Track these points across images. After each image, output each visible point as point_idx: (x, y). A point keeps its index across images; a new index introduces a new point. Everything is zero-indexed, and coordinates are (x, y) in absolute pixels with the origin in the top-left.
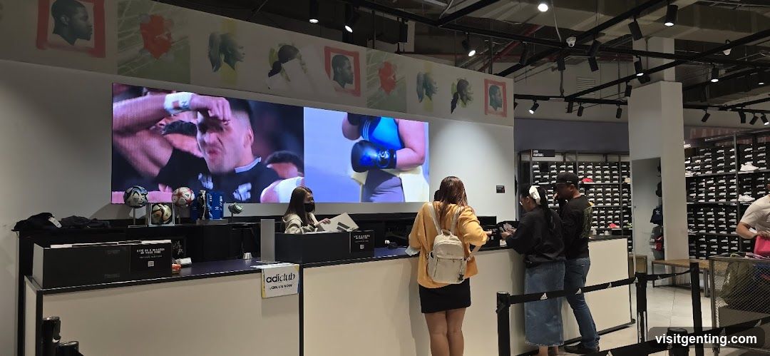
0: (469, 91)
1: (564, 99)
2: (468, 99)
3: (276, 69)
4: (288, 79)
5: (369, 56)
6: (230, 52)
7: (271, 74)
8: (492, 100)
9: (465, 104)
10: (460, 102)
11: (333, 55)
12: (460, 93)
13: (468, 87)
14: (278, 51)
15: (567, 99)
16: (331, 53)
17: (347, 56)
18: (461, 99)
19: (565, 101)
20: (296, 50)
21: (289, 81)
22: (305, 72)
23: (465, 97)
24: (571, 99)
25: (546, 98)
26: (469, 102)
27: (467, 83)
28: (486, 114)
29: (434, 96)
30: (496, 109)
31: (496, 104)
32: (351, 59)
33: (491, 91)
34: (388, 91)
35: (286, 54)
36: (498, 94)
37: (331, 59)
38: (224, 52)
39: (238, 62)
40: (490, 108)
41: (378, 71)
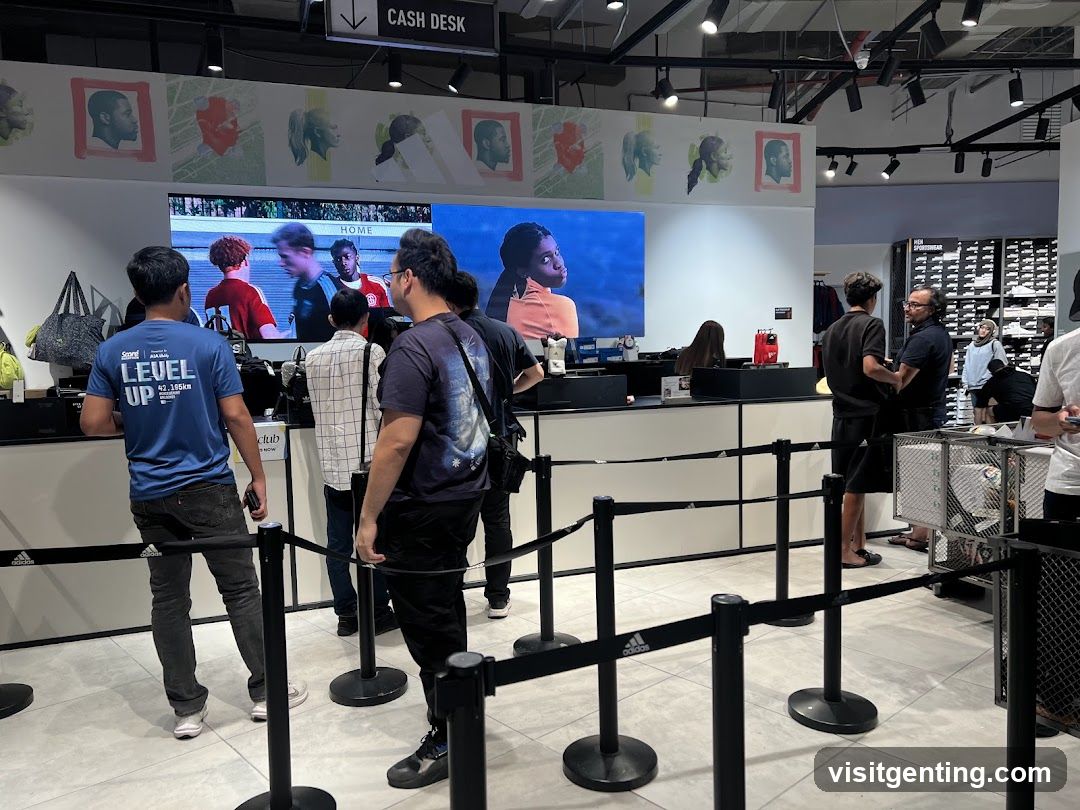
0: (723, 155)
1: (949, 148)
2: (721, 167)
3: (386, 153)
4: (405, 165)
5: (536, 117)
6: (319, 136)
7: (379, 161)
8: (769, 165)
9: (715, 177)
10: (705, 174)
11: (475, 122)
12: (706, 160)
13: (722, 147)
14: (389, 126)
15: (955, 147)
16: (473, 119)
17: (500, 122)
18: (708, 168)
19: (953, 150)
20: (417, 121)
21: (407, 167)
22: (431, 153)
23: (715, 165)
24: (962, 148)
25: (915, 149)
26: (723, 173)
27: (720, 141)
28: (757, 189)
29: (654, 169)
30: (778, 182)
31: (778, 172)
32: (506, 124)
33: (768, 150)
34: (570, 169)
35: (400, 129)
36: (784, 153)
37: (473, 127)
38: (312, 137)
39: (331, 148)
40: (766, 179)
41: (552, 140)
